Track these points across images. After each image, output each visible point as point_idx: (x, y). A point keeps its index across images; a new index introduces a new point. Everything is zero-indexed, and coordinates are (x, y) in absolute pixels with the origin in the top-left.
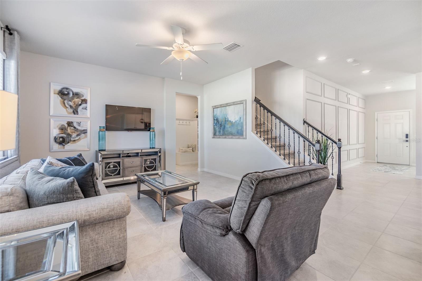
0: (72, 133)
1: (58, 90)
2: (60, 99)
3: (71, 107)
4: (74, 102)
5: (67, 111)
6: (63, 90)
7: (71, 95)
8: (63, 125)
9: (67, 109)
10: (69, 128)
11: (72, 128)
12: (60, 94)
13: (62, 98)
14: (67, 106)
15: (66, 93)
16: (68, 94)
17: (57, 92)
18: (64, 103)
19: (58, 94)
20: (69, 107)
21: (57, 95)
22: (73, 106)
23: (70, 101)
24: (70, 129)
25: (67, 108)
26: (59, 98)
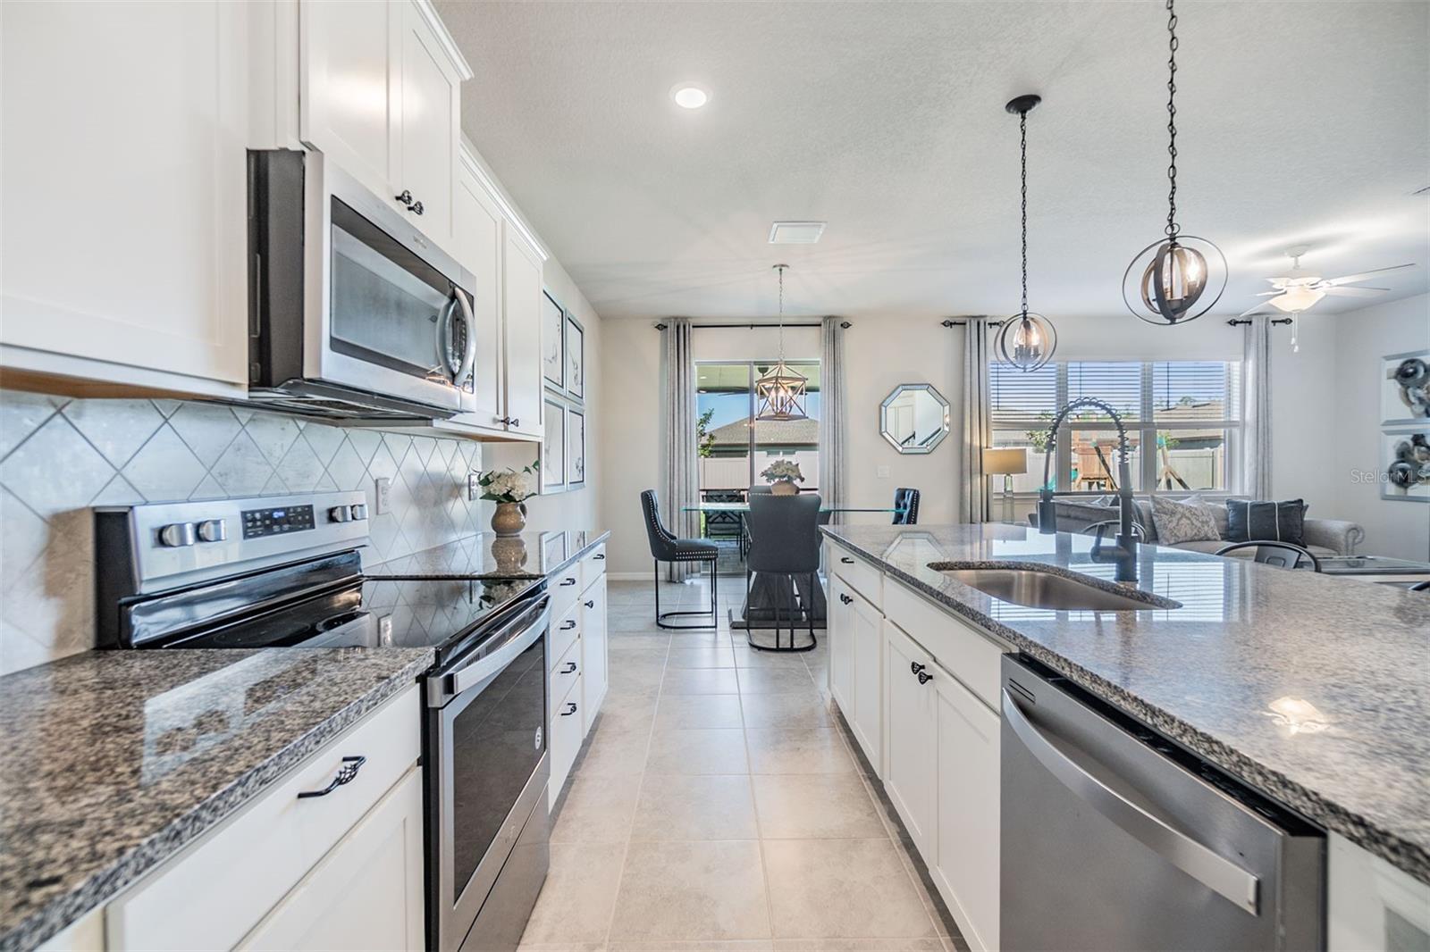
0: (1423, 460)
1: (1395, 370)
2: (1399, 386)
3: (1421, 400)
4: (1427, 389)
5: (1412, 411)
6: (1405, 367)
7: (1421, 373)
8: (1405, 443)
9: (1413, 407)
10: (1416, 449)
11: (1423, 448)
12: (1399, 376)
13: (1402, 384)
14: (1413, 399)
15: (1411, 370)
16: (1416, 372)
17: (1393, 374)
18: (1407, 395)
19: (1396, 378)
20: (1417, 402)
21: (1393, 381)
22: (1425, 398)
23: (1419, 387)
24: (1419, 450)
25: (1413, 404)
26: (1395, 387)
